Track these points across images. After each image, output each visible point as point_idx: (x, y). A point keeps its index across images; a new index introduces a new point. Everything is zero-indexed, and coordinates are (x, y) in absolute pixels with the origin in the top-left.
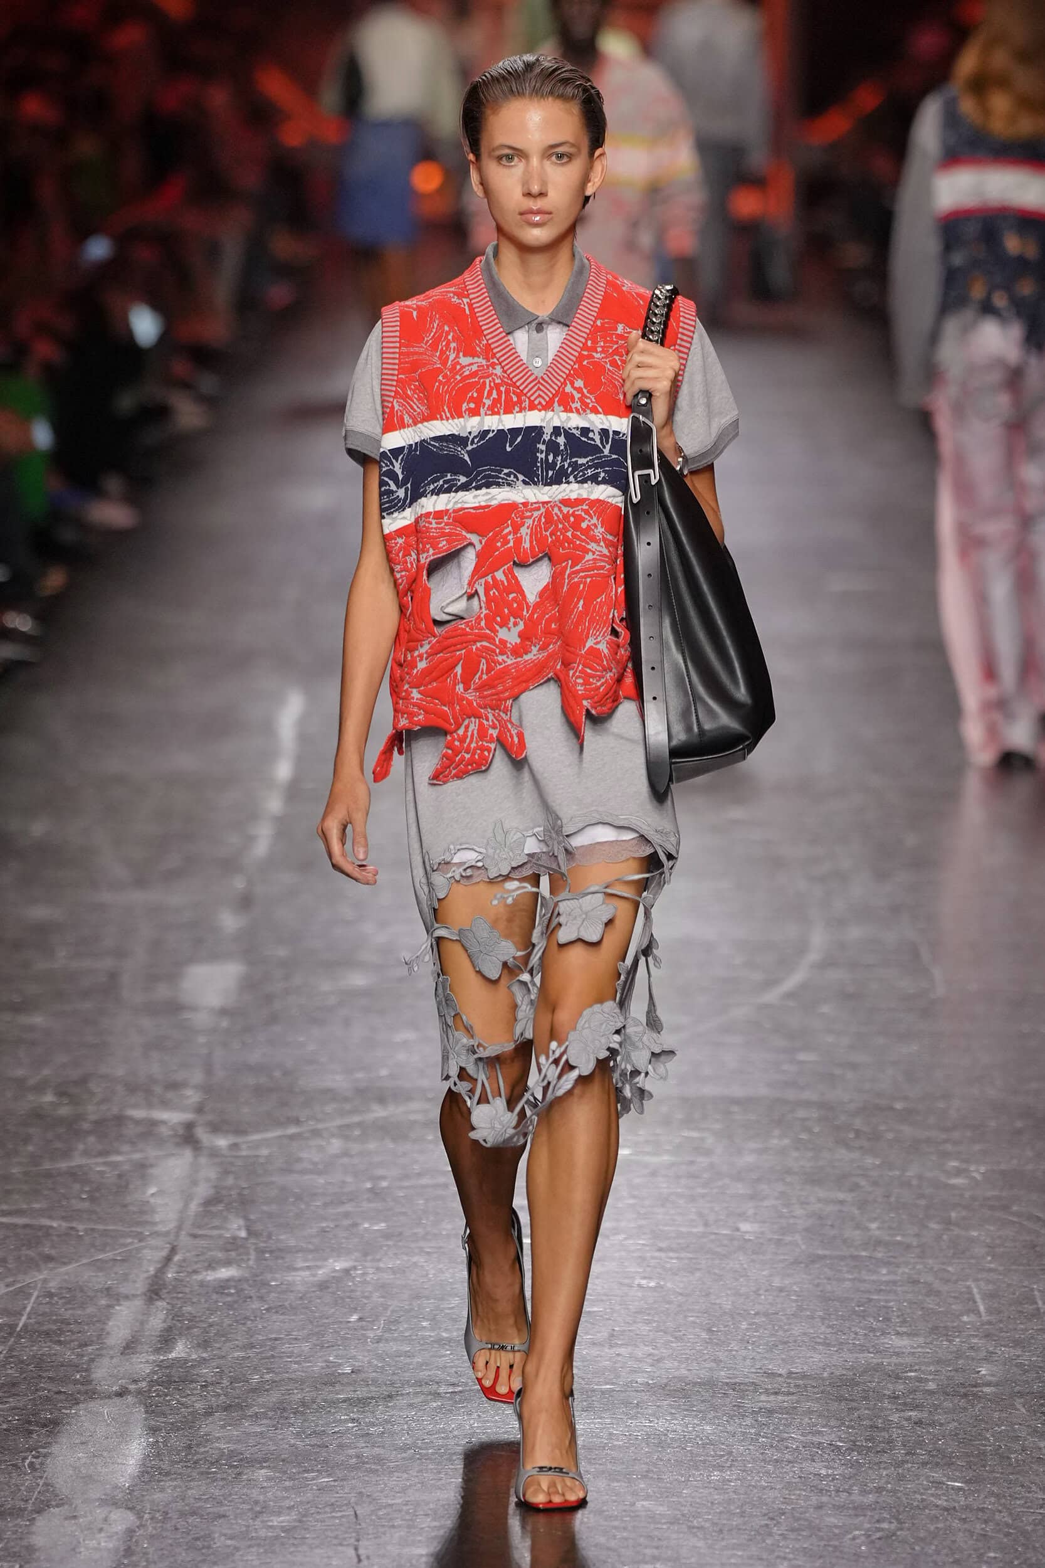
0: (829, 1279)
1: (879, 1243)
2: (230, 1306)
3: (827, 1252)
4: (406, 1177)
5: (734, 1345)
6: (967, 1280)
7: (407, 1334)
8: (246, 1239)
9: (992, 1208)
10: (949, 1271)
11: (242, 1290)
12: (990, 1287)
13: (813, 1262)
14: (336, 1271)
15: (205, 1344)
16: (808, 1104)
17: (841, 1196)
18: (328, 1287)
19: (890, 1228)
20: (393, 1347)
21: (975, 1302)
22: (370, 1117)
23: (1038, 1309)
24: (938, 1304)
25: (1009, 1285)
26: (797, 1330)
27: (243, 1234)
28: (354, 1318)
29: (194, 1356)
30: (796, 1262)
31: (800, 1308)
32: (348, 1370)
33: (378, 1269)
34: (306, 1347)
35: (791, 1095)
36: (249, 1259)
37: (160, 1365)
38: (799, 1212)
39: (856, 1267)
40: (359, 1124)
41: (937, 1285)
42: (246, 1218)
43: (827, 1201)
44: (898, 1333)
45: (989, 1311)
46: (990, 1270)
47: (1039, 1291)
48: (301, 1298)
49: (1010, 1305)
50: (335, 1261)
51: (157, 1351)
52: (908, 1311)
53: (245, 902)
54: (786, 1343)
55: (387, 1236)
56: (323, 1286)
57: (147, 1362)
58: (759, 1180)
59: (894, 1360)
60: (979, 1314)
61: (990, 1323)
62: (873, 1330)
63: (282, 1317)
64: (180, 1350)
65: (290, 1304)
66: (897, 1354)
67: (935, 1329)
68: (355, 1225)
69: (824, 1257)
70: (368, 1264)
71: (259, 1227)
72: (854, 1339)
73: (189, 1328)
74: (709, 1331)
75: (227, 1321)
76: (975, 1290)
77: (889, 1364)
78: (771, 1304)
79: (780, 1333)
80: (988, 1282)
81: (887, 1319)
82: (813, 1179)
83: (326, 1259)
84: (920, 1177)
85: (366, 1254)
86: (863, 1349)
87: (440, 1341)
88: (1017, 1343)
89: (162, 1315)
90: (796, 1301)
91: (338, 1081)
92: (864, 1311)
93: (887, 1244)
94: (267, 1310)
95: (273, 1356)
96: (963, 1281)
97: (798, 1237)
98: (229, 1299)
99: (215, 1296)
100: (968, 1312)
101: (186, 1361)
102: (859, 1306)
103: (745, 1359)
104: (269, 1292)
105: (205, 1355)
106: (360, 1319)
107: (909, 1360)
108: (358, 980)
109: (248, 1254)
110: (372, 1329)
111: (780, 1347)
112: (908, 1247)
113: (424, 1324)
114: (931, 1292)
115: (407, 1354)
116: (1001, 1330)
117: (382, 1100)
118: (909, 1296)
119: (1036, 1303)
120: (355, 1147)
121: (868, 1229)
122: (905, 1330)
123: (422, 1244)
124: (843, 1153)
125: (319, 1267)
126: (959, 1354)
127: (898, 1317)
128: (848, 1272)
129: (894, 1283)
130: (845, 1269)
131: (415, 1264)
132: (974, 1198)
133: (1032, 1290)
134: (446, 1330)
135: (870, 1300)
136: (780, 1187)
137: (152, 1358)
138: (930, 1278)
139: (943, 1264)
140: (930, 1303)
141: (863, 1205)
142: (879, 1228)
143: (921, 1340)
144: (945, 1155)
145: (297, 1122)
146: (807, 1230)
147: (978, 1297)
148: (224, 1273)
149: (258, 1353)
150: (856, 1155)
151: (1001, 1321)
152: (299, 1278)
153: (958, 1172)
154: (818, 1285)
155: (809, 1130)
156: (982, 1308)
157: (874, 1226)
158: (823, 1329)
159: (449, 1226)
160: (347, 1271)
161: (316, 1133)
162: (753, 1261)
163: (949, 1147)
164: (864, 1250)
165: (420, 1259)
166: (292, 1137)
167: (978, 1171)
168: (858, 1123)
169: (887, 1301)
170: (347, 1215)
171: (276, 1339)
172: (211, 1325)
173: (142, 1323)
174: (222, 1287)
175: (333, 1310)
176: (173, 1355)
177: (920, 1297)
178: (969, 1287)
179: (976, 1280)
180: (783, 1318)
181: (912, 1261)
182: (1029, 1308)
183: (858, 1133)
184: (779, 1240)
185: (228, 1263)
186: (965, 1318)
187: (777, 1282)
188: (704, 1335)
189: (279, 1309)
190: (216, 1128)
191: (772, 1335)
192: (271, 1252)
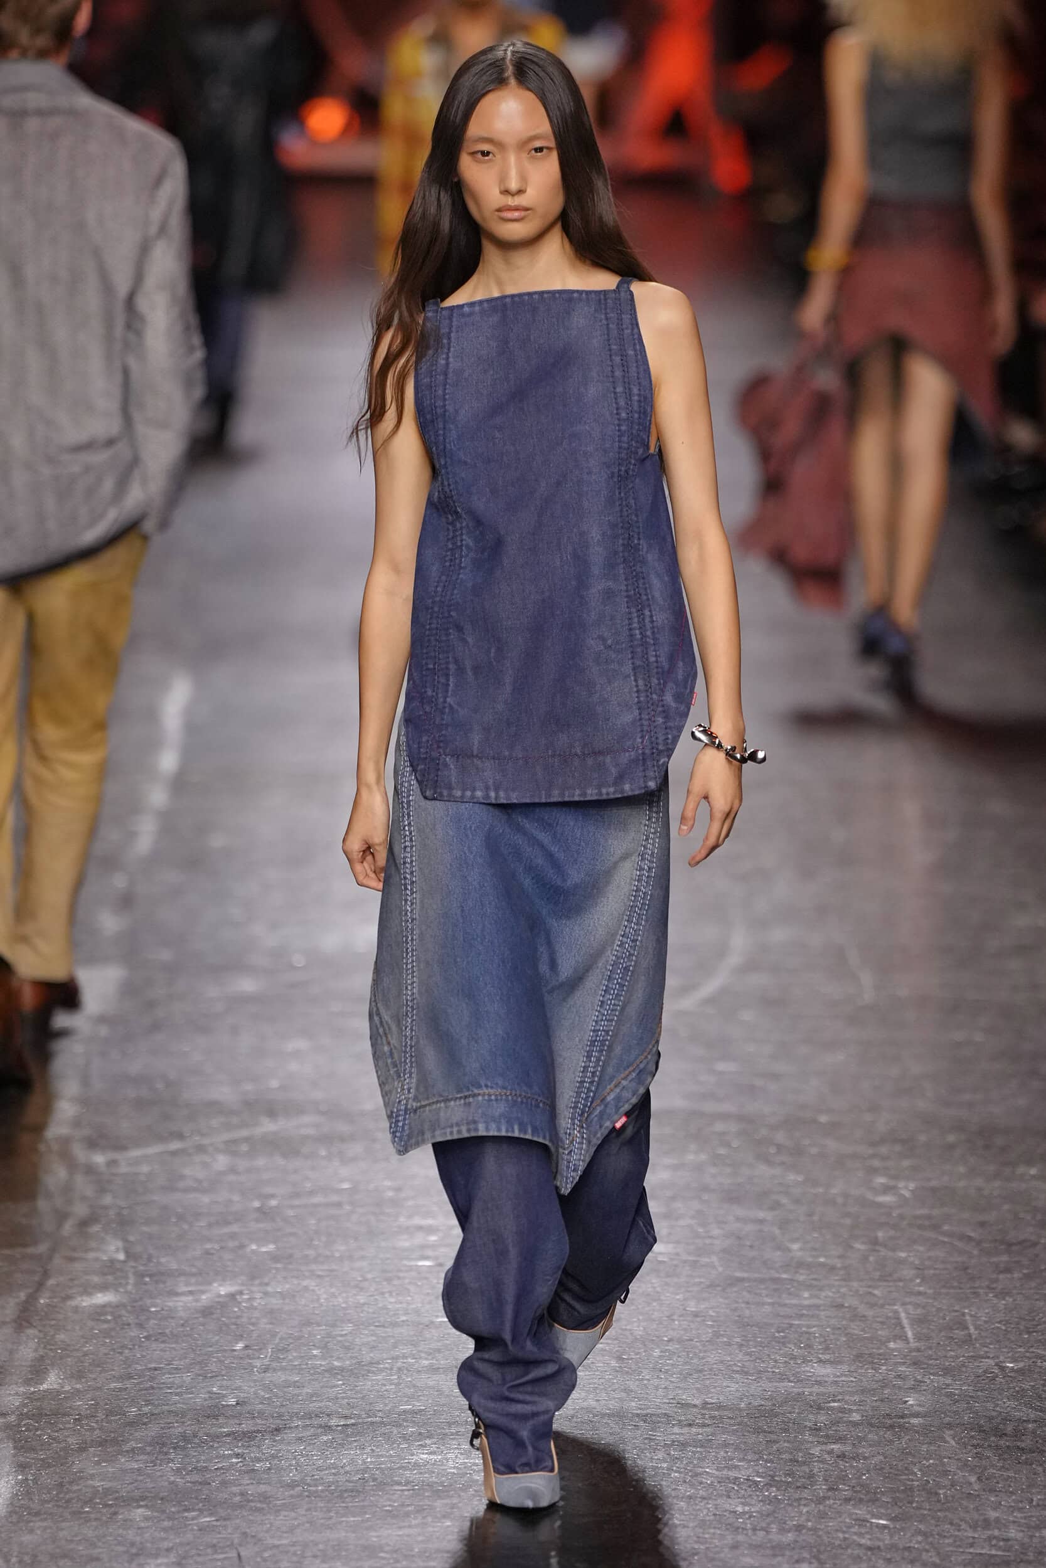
0: (748, 1303)
1: (801, 1265)
2: (106, 1334)
3: (745, 1275)
4: (297, 1195)
5: (646, 1375)
6: (895, 1305)
7: (296, 1363)
8: (124, 1262)
9: (920, 1227)
10: (874, 1295)
11: (120, 1316)
12: (919, 1311)
13: (731, 1285)
14: (220, 1296)
15: (79, 1375)
16: (725, 1117)
17: (761, 1215)
18: (212, 1314)
19: (815, 1249)
20: (280, 1377)
21: (903, 1328)
22: (259, 1131)
23: (970, 1335)
24: (863, 1330)
25: (939, 1310)
26: (712, 1358)
27: (121, 1256)
28: (240, 1346)
29: (67, 1388)
30: (712, 1286)
31: (717, 1335)
32: (232, 1402)
33: (266, 1294)
34: (187, 1377)
35: (709, 1107)
36: (127, 1284)
37: (31, 1397)
38: (716, 1232)
39: (775, 1290)
40: (247, 1140)
41: (862, 1309)
42: (125, 1240)
43: (744, 1220)
44: (820, 1361)
45: (918, 1337)
46: (920, 1293)
47: (971, 1316)
48: (183, 1325)
49: (940, 1331)
50: (220, 1285)
51: (27, 1382)
52: (832, 1337)
53: (126, 902)
54: (701, 1371)
55: (275, 1258)
56: (207, 1312)
57: (17, 1394)
58: (673, 1198)
59: (816, 1389)
60: (906, 1340)
61: (918, 1350)
62: (794, 1358)
63: (163, 1345)
64: (52, 1381)
65: (171, 1332)
66: (819, 1383)
67: (859, 1356)
68: (242, 1246)
69: (742, 1280)
70: (255, 1289)
71: (138, 1249)
72: (775, 1367)
73: (61, 1358)
74: (620, 1359)
75: (103, 1350)
76: (903, 1315)
77: (811, 1394)
78: (685, 1330)
79: (695, 1361)
80: (917, 1306)
81: (809, 1346)
82: (732, 1197)
83: (210, 1284)
84: (846, 1196)
85: (253, 1278)
86: (783, 1378)
87: (332, 1371)
88: (947, 1371)
89: (32, 1344)
90: (712, 1326)
91: (224, 1093)
92: (784, 1337)
93: (809, 1266)
94: (146, 1338)
95: (152, 1388)
96: (889, 1304)
97: (714, 1259)
98: (105, 1326)
99: (90, 1323)
100: (895, 1338)
101: (58, 1393)
102: (779, 1332)
103: (657, 1388)
104: (148, 1319)
105: (78, 1386)
106: (246, 1347)
107: (832, 1389)
108: (247, 985)
109: (127, 1278)
110: (259, 1358)
111: (695, 1376)
112: (833, 1269)
113: (315, 1352)
114: (856, 1316)
115: (296, 1385)
116: (930, 1358)
117: (272, 1114)
118: (833, 1322)
119: (967, 1328)
120: (242, 1164)
121: (789, 1250)
122: (827, 1357)
123: (314, 1267)
124: (762, 1169)
125: (203, 1292)
126: (885, 1383)
127: (820, 1343)
128: (767, 1296)
129: (817, 1307)
130: (764, 1292)
131: (306, 1288)
132: (901, 1217)
133: (964, 1314)
134: (338, 1358)
135: (791, 1325)
136: (696, 1205)
137: (22, 1389)
138: (855, 1302)
139: (870, 1287)
140: (855, 1329)
141: (784, 1224)
142: (801, 1249)
143: (845, 1368)
144: (873, 1171)
145: (180, 1136)
146: (724, 1251)
147: (905, 1322)
148: (101, 1298)
149: (136, 1384)
150: (777, 1171)
151: (930, 1348)
152: (181, 1304)
153: (887, 1189)
154: (735, 1310)
155: (728, 1145)
156: (910, 1334)
157: (795, 1246)
158: (740, 1356)
159: (343, 1248)
160: (232, 1296)
161: (201, 1149)
162: (667, 1284)
163: (876, 1163)
164: (785, 1272)
165: (311, 1283)
166: (174, 1153)
167: (907, 1188)
168: (780, 1137)
169: (809, 1327)
170: (233, 1236)
171: (156, 1369)
172: (85, 1354)
173: (11, 1352)
174: (99, 1313)
175: (217, 1338)
176: (45, 1386)
177: (844, 1322)
178: (896, 1312)
179: (904, 1304)
180: (698, 1344)
181: (837, 1283)
182: (959, 1334)
183: (779, 1147)
184: (695, 1262)
185: (104, 1288)
186: (892, 1345)
187: (692, 1307)
188: (614, 1363)
189: (160, 1337)
190: (92, 1144)
191: (686, 1363)
192: (150, 1276)
